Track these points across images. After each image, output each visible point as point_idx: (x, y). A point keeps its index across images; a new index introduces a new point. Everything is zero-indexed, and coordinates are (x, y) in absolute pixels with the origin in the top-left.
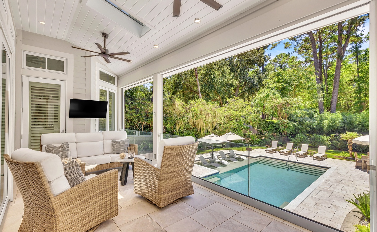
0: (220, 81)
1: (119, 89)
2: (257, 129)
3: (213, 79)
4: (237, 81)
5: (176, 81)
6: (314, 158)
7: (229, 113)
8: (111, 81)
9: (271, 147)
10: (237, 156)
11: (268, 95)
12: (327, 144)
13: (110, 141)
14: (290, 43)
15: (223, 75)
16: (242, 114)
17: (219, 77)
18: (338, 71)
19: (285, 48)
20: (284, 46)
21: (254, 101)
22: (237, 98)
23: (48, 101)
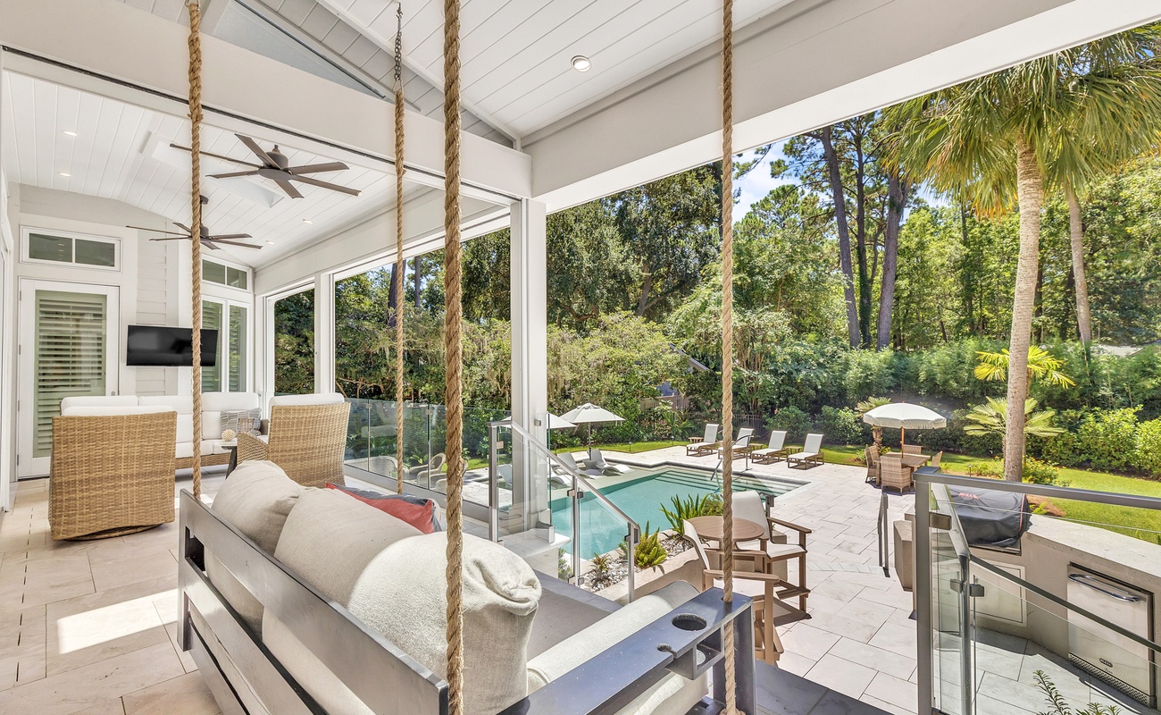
0: (591, 265)
1: (257, 297)
2: (687, 395)
4: (640, 266)
5: (471, 263)
6: (791, 465)
8: (235, 280)
9: (703, 441)
10: (607, 465)
12: (854, 431)
13: (217, 415)
14: (787, 163)
15: (598, 248)
16: (638, 356)
17: (586, 256)
18: (892, 242)
19: (773, 175)
20: (768, 169)
21: (673, 321)
23: (80, 323)
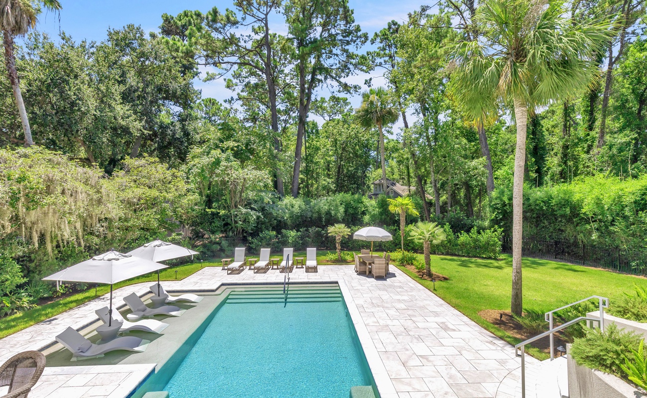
2: (191, 227)
3: (73, 104)
4: (141, 124)
7: (135, 193)
9: (234, 261)
10: (172, 298)
11: (217, 162)
17: (92, 103)
22: (152, 159)
